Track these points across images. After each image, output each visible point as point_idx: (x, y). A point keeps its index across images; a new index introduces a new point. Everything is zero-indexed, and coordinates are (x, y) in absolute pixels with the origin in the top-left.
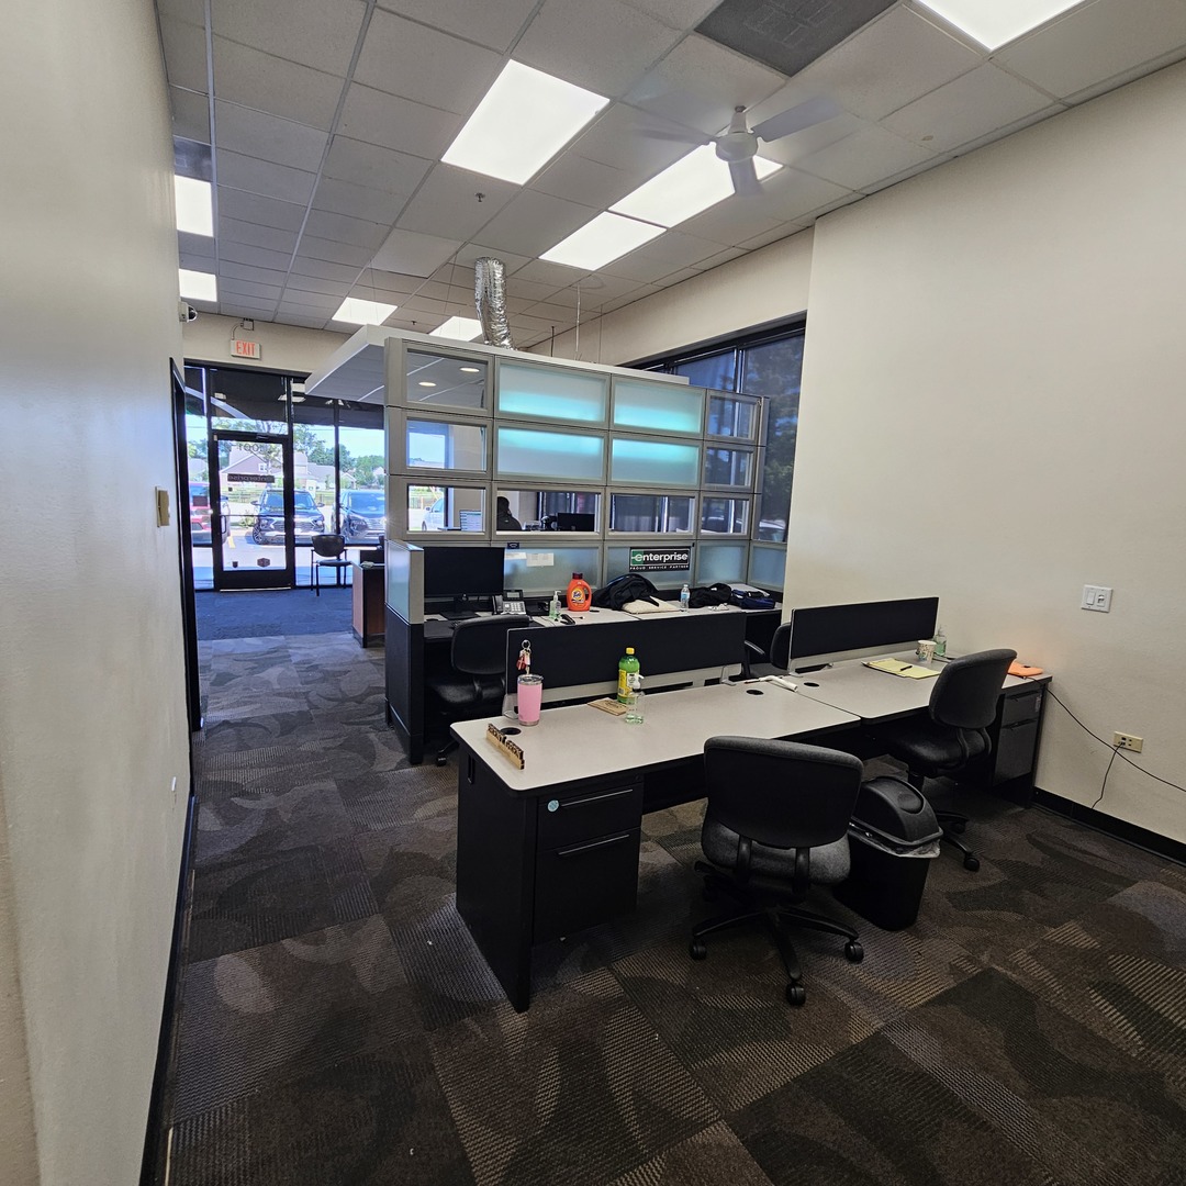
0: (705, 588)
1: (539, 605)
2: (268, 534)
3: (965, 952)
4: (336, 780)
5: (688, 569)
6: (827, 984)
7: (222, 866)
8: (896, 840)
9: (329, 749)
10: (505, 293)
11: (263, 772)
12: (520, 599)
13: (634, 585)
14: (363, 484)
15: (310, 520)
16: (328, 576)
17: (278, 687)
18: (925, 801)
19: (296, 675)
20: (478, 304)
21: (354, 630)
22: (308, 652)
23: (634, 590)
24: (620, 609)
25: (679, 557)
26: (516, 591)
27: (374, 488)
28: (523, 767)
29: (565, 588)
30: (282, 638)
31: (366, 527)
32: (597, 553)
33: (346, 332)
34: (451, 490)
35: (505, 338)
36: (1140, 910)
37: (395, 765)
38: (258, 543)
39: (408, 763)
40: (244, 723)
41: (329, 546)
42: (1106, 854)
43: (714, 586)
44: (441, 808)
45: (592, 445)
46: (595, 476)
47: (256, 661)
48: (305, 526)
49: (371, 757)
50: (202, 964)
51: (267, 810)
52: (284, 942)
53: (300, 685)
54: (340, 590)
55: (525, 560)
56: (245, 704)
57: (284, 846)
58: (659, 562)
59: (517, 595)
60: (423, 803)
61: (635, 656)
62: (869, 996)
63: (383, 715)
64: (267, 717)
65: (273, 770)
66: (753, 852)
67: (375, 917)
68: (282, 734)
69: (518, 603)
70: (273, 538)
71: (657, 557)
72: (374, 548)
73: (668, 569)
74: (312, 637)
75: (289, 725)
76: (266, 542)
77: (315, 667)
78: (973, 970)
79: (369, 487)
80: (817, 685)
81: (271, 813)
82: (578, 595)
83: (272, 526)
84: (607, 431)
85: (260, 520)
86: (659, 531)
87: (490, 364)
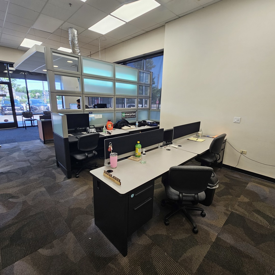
0: (140, 122)
1: (100, 129)
2: (5, 112)
3: (225, 208)
4: (45, 187)
5: (136, 117)
6: (200, 225)
7: (9, 226)
8: (211, 185)
9: (40, 177)
10: (78, 39)
11: (18, 188)
12: (94, 128)
13: (124, 122)
14: (33, 97)
15: (19, 108)
16: (28, 123)
17: (18, 159)
18: (215, 174)
19: (23, 154)
20: (70, 42)
21: (40, 139)
22: (26, 147)
23: (124, 123)
24: (120, 128)
25: (133, 114)
26: (93, 126)
27: (37, 98)
28: (120, 185)
29: (106, 124)
30: (17, 143)
31: (37, 109)
32: (113, 114)
33: (25, 50)
34: (64, 97)
35: (79, 53)
36: (252, 190)
37: (63, 179)
38: (3, 115)
39: (67, 178)
40: (8, 172)
41: (27, 115)
42: (240, 177)
43: (142, 121)
44: (81, 191)
45: (110, 84)
46: (112, 93)
47: (9, 151)
48: (18, 110)
49: (55, 178)
50: (8, 268)
51: (23, 202)
52: (39, 250)
53: (25, 157)
54: (33, 127)
55: (94, 117)
56: (8, 166)
57: (31, 214)
58: (129, 116)
59: (93, 127)
60: (75, 190)
61: (140, 143)
62: (210, 226)
63: (56, 164)
64: (16, 169)
65: (22, 187)
66: (183, 196)
67: (69, 233)
68: (23, 174)
69: (94, 129)
70: (7, 113)
71: (128, 114)
72: (42, 115)
73: (131, 117)
74: (26, 142)
75: (24, 171)
76: (6, 114)
77: (30, 151)
78: (229, 213)
79: (35, 98)
80: (181, 146)
81: (24, 202)
82: (110, 126)
83: (6, 110)
84: (114, 80)
85: (2, 108)
86: (124, 107)
87: (79, 58)
